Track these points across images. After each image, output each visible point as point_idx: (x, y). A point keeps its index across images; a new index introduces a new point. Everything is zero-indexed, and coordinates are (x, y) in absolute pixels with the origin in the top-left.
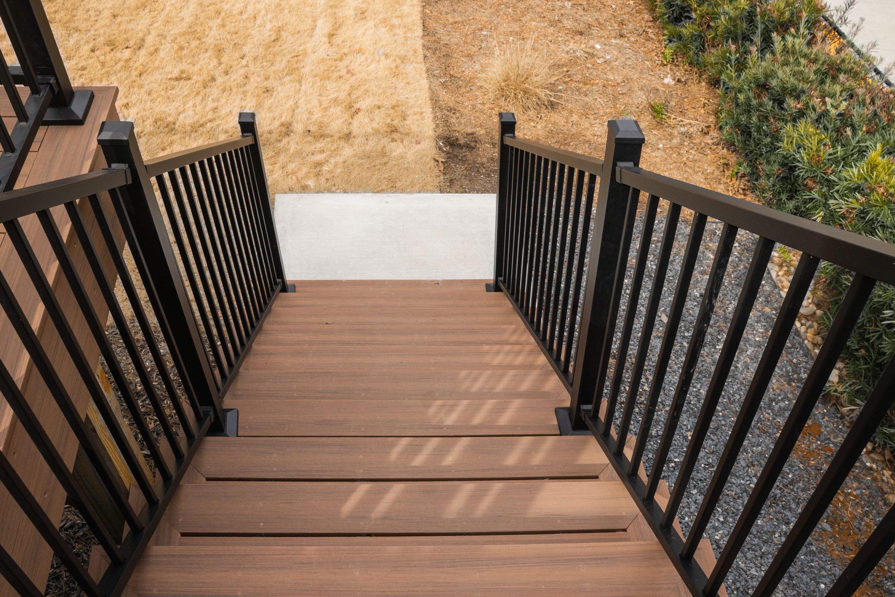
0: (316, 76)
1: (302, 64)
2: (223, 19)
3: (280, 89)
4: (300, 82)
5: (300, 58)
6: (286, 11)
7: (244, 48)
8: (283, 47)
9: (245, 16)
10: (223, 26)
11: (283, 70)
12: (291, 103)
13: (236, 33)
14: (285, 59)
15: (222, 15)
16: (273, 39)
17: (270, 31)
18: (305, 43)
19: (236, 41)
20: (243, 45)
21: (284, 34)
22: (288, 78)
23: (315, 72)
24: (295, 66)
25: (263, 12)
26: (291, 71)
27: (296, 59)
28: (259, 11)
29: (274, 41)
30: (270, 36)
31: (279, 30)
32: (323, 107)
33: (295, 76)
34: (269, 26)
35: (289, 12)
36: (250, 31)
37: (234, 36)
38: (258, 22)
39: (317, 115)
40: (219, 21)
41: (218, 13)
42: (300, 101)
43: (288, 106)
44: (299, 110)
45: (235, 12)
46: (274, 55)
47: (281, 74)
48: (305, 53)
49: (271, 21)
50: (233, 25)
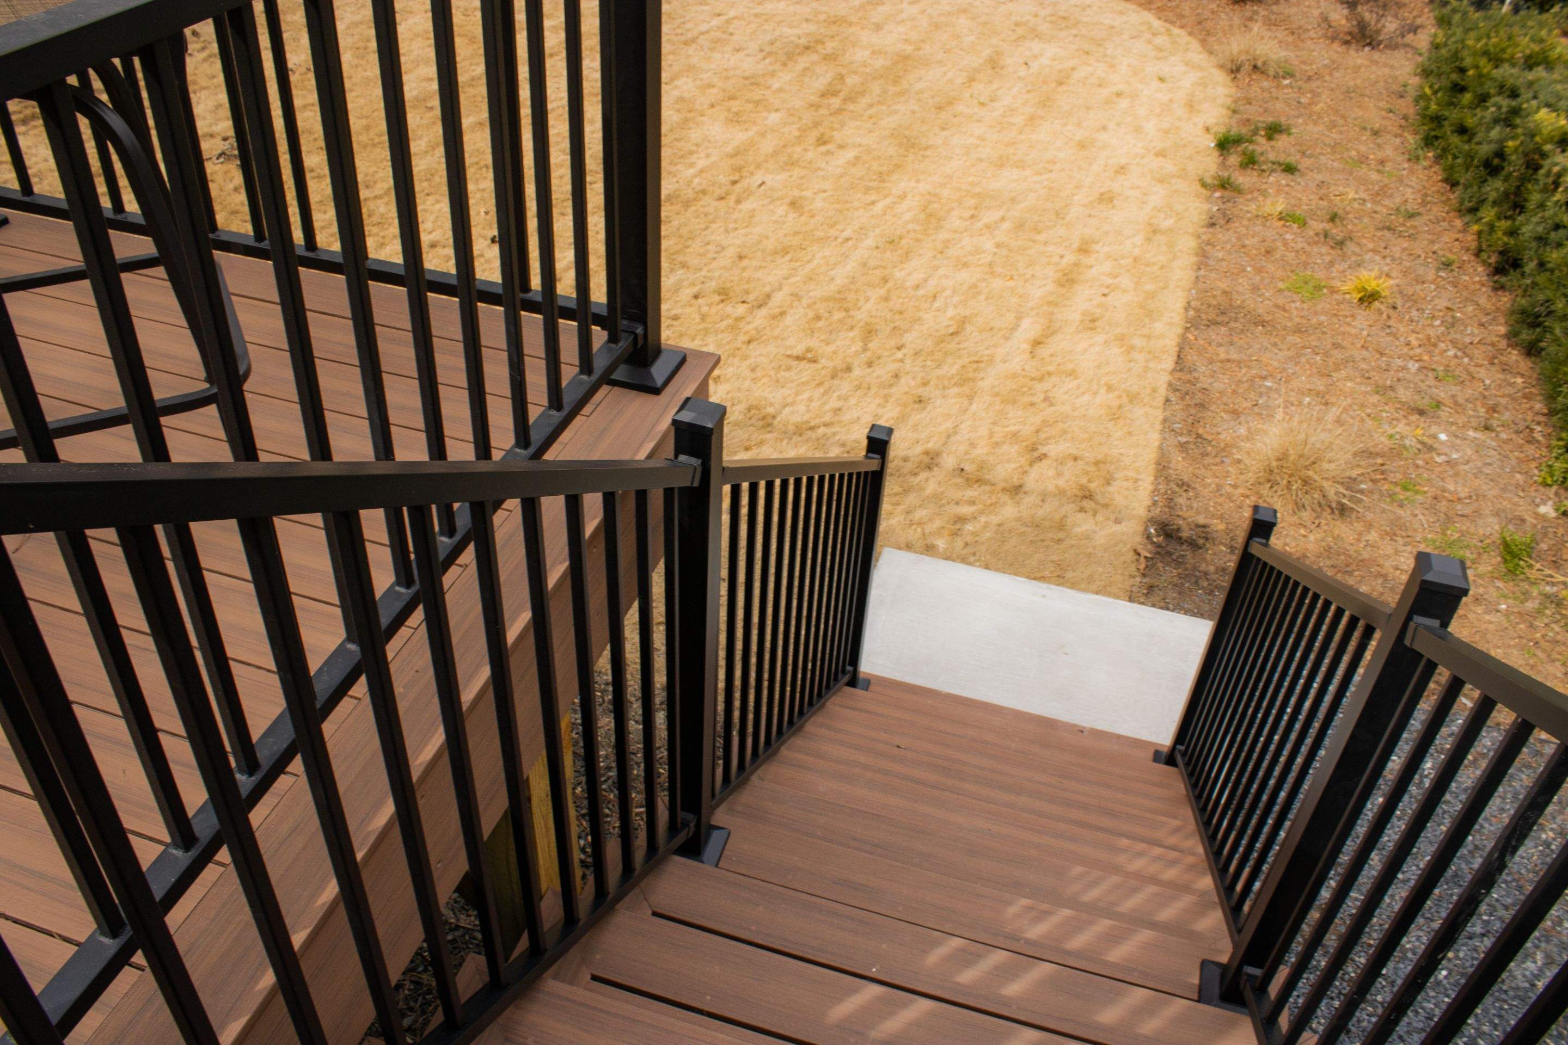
0: (996, 395)
1: (981, 375)
2: (889, 291)
3: (938, 402)
4: (971, 398)
5: (982, 365)
6: (982, 297)
7: (906, 335)
8: (961, 346)
9: (921, 292)
10: (886, 299)
11: (952, 378)
12: (949, 424)
13: (901, 313)
14: (960, 362)
15: (890, 285)
16: (951, 331)
17: (951, 319)
18: (995, 346)
19: (897, 324)
20: (906, 331)
21: (969, 328)
22: (956, 390)
23: (997, 389)
24: (971, 375)
25: (948, 292)
26: (963, 380)
27: (975, 366)
28: (944, 290)
29: (952, 334)
30: (948, 326)
31: (964, 322)
32: (994, 440)
33: (966, 389)
34: (951, 312)
35: (987, 299)
36: (921, 314)
37: (897, 317)
38: (937, 304)
39: (981, 451)
40: (882, 292)
41: (885, 280)
42: (963, 426)
43: (943, 428)
44: (958, 437)
45: (908, 284)
46: (946, 354)
47: (946, 383)
48: (991, 360)
49: (956, 306)
50: (900, 300)
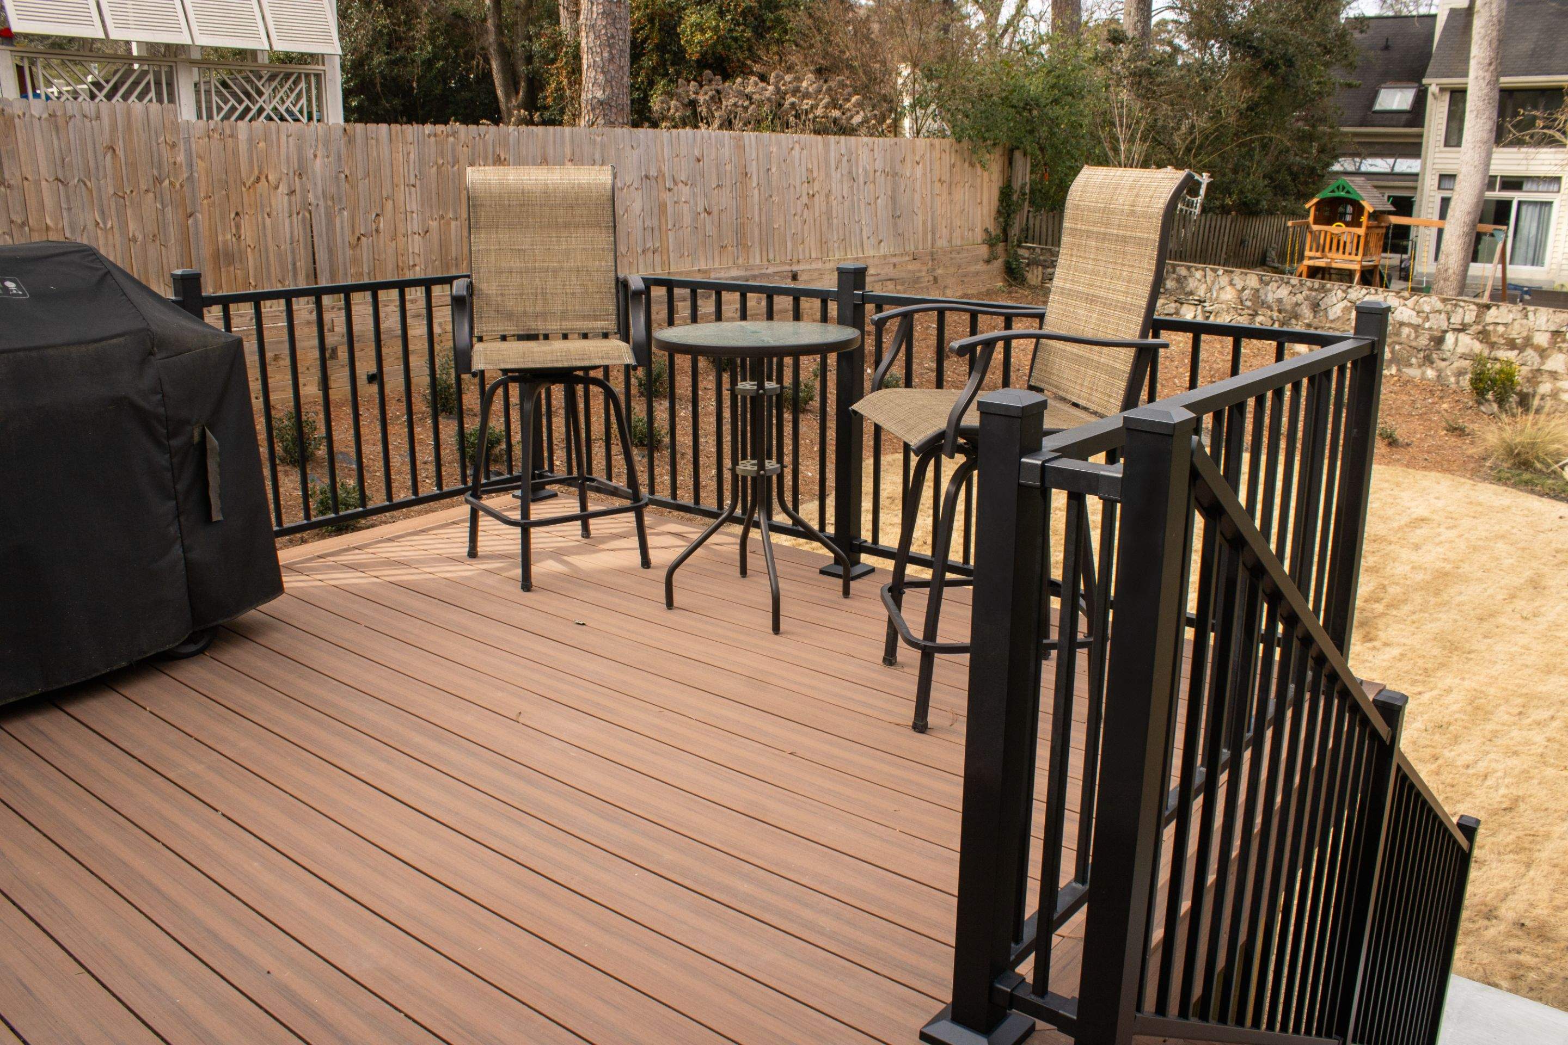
0: (1555, 866)
1: (1538, 847)
2: (1440, 767)
3: (1494, 865)
4: (1528, 866)
5: (1538, 839)
6: (1535, 781)
7: (1458, 805)
8: (1517, 820)
9: (1471, 771)
10: (1437, 774)
11: (1507, 845)
12: (1506, 884)
13: (1453, 786)
14: (1515, 834)
15: (1440, 762)
16: (1504, 806)
17: (1503, 796)
18: (1551, 824)
19: (1449, 795)
20: (1459, 802)
21: (1522, 806)
22: (1512, 856)
23: (1555, 861)
24: (1527, 845)
25: (1500, 774)
26: (1518, 849)
27: (1531, 838)
28: (1495, 771)
29: (1505, 810)
30: (1501, 802)
31: (1516, 800)
32: (1554, 903)
33: (1523, 857)
34: (1503, 791)
35: (1540, 783)
36: (1473, 789)
37: (1448, 789)
38: (1489, 782)
39: (1542, 911)
40: (1434, 767)
41: (1436, 758)
42: (1521, 888)
43: (1500, 886)
44: (1516, 897)
45: (1459, 763)
46: (1500, 825)
47: (1502, 850)
48: (1547, 836)
49: (1507, 786)
50: (1451, 776)
